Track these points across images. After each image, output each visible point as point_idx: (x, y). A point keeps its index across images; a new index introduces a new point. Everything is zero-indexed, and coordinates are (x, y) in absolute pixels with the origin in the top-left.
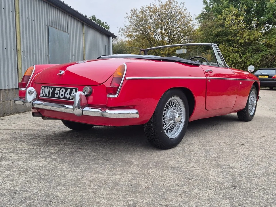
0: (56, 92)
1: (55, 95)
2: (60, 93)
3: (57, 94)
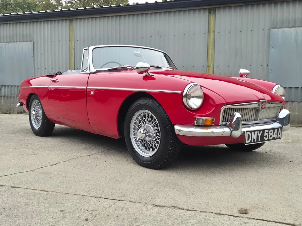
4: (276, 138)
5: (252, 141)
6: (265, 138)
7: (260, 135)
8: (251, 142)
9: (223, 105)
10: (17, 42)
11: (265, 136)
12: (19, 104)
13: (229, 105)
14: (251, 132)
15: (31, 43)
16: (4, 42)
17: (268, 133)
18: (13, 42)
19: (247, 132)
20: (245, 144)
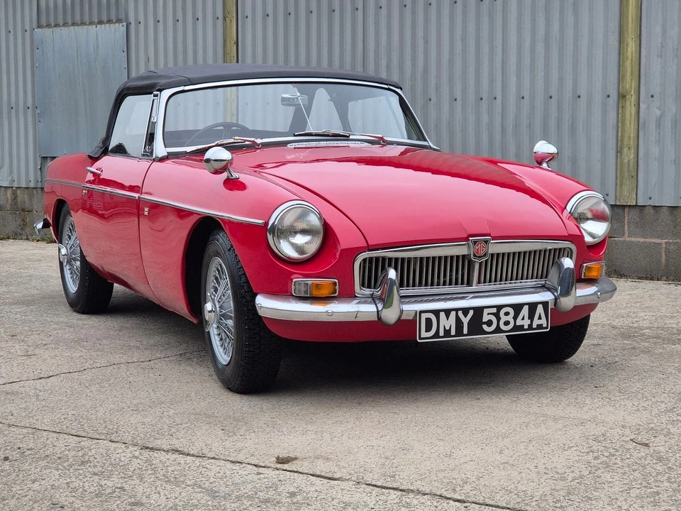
4: (526, 327)
5: (442, 333)
6: (485, 327)
7: (465, 321)
8: (437, 335)
9: (360, 250)
10: (83, 24)
11: (485, 323)
12: (40, 225)
13: (378, 250)
14: (436, 313)
15: (121, 28)
16: (48, 26)
17: (497, 315)
18: (73, 24)
19: (421, 312)
20: (419, 341)
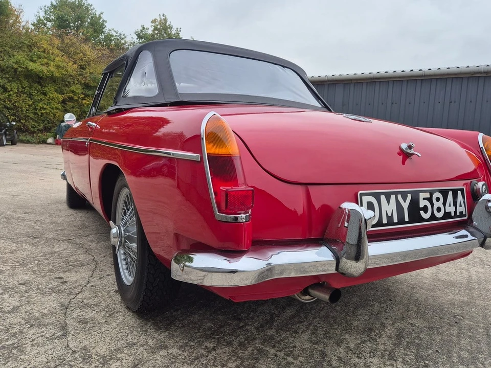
0: (421, 206)
1: (422, 212)
2: (432, 205)
3: (425, 209)
